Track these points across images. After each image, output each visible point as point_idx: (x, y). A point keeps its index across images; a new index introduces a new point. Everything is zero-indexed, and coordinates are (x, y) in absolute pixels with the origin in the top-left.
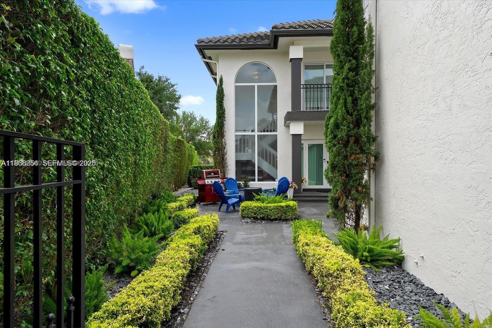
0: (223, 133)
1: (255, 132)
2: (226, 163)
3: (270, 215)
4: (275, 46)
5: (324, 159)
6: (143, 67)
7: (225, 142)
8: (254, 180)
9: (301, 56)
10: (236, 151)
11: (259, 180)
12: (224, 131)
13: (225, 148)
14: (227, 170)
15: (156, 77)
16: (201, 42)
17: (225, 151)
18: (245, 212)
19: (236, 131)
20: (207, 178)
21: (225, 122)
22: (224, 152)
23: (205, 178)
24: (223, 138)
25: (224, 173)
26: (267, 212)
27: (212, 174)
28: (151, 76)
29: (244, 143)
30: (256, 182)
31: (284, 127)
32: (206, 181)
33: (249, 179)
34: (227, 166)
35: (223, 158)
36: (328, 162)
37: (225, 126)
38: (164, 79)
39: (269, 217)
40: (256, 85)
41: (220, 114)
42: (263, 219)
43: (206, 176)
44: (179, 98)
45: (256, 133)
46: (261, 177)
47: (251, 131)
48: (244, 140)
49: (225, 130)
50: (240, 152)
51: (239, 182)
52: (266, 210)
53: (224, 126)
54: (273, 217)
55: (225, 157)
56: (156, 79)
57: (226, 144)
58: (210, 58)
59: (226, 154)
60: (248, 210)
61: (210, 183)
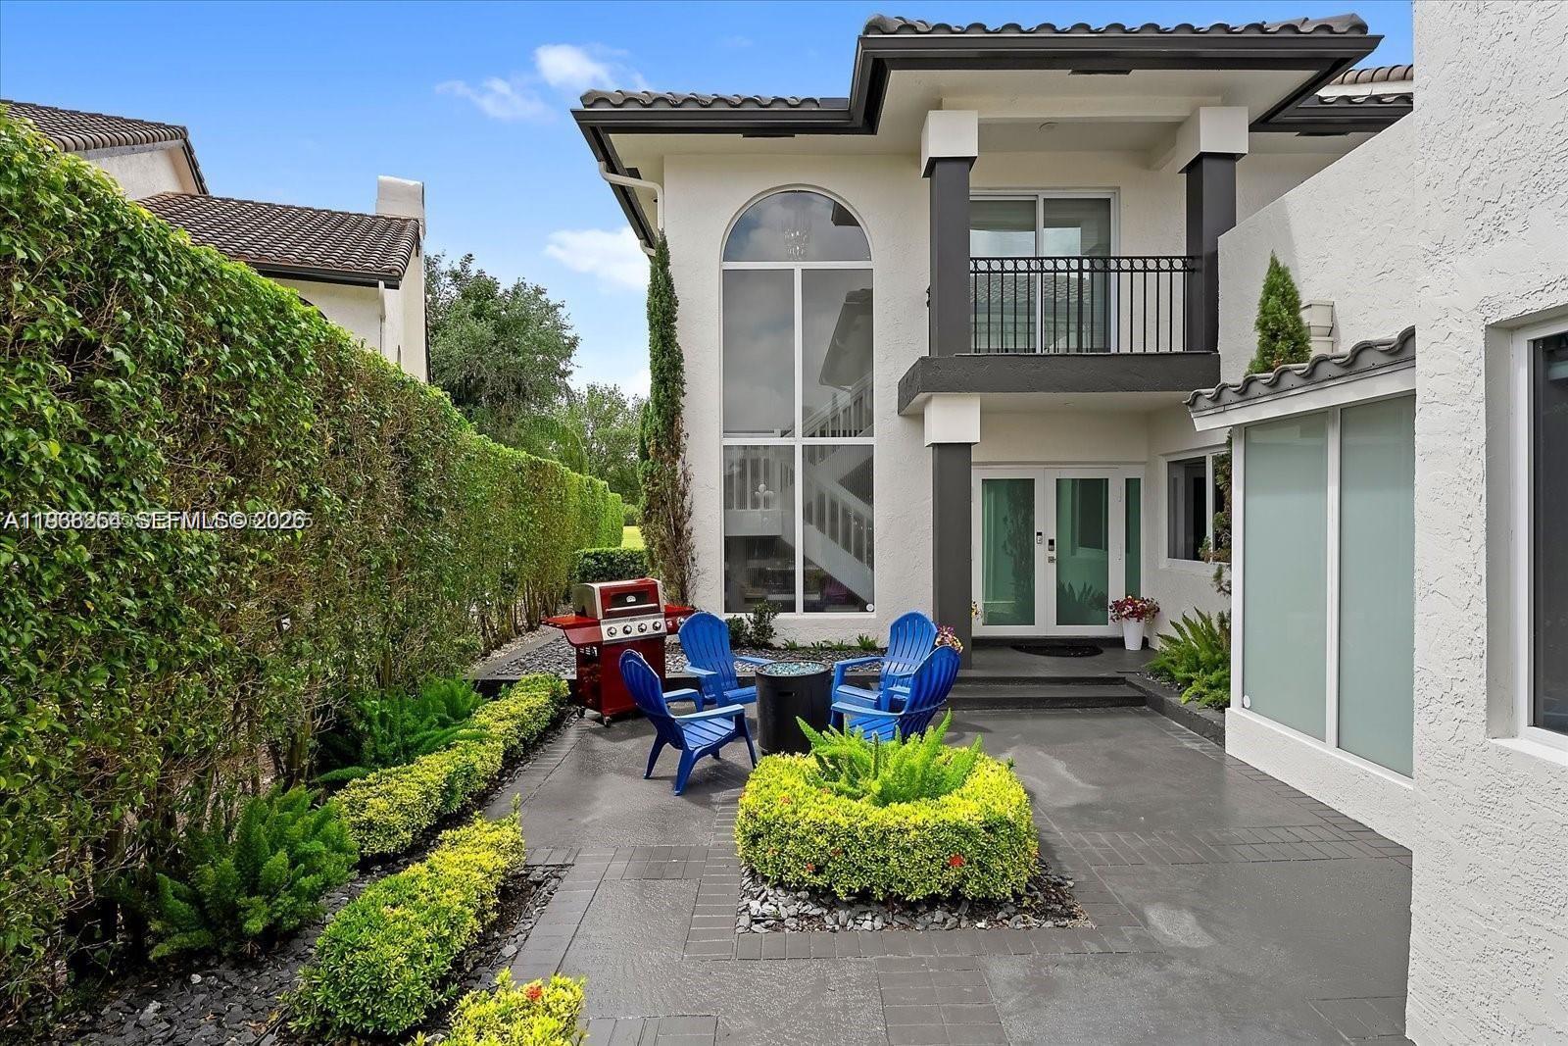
0: (679, 438)
1: (793, 435)
2: (690, 548)
3: (902, 881)
4: (870, 124)
5: (1039, 534)
6: (469, 258)
7: (684, 473)
8: (790, 607)
9: (972, 151)
10: (727, 505)
11: (809, 607)
12: (681, 431)
13: (684, 494)
14: (694, 574)
15: (506, 284)
16: (597, 101)
17: (686, 504)
18: (768, 850)
19: (727, 432)
20: (608, 615)
21: (682, 400)
22: (682, 507)
23: (600, 616)
24: (677, 456)
25: (682, 586)
26: (885, 860)
27: (631, 599)
28: (489, 283)
29: (755, 474)
30: (799, 615)
31: (897, 420)
32: (604, 628)
33: (775, 603)
34: (693, 559)
35: (679, 531)
36: (1051, 542)
37: (685, 413)
38: (529, 290)
39: (898, 889)
40: (798, 267)
41: (661, 370)
42: (863, 899)
43: (603, 610)
44: (573, 344)
45: (799, 441)
46: (816, 597)
47: (778, 431)
48: (755, 463)
49: (686, 427)
50: (742, 505)
51: (739, 615)
52: (880, 854)
53: (679, 413)
54: (919, 893)
55: (687, 526)
56: (506, 292)
57: (687, 480)
58: (634, 173)
59: (690, 515)
60: (780, 841)
61: (620, 635)
